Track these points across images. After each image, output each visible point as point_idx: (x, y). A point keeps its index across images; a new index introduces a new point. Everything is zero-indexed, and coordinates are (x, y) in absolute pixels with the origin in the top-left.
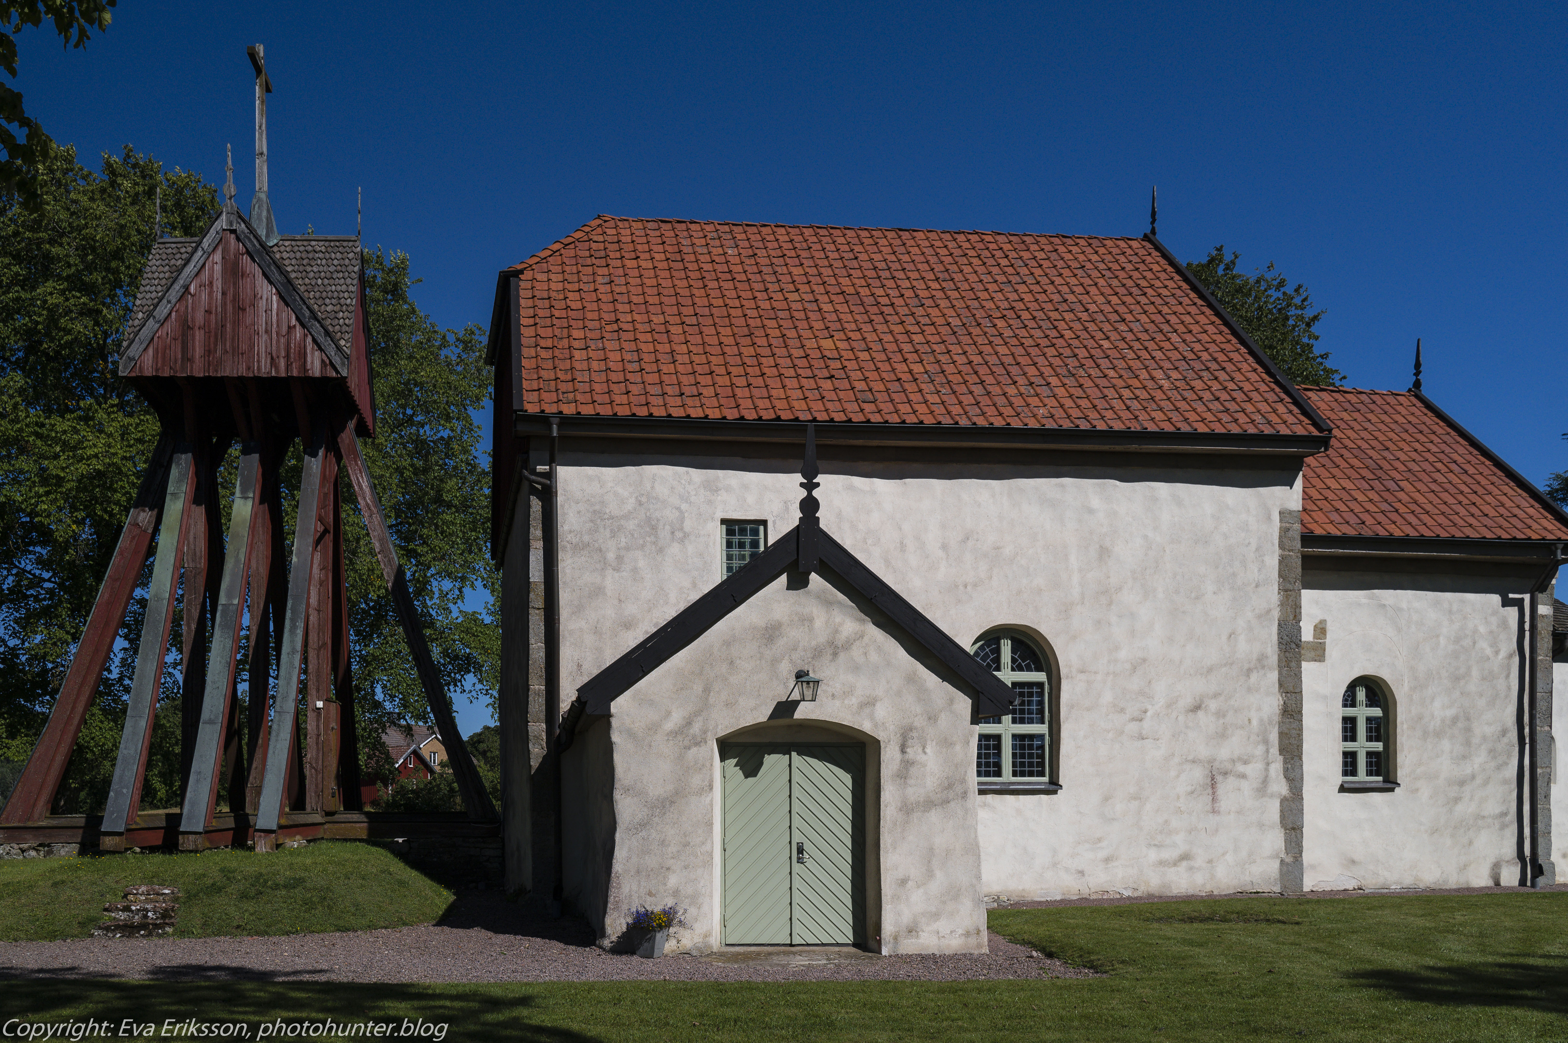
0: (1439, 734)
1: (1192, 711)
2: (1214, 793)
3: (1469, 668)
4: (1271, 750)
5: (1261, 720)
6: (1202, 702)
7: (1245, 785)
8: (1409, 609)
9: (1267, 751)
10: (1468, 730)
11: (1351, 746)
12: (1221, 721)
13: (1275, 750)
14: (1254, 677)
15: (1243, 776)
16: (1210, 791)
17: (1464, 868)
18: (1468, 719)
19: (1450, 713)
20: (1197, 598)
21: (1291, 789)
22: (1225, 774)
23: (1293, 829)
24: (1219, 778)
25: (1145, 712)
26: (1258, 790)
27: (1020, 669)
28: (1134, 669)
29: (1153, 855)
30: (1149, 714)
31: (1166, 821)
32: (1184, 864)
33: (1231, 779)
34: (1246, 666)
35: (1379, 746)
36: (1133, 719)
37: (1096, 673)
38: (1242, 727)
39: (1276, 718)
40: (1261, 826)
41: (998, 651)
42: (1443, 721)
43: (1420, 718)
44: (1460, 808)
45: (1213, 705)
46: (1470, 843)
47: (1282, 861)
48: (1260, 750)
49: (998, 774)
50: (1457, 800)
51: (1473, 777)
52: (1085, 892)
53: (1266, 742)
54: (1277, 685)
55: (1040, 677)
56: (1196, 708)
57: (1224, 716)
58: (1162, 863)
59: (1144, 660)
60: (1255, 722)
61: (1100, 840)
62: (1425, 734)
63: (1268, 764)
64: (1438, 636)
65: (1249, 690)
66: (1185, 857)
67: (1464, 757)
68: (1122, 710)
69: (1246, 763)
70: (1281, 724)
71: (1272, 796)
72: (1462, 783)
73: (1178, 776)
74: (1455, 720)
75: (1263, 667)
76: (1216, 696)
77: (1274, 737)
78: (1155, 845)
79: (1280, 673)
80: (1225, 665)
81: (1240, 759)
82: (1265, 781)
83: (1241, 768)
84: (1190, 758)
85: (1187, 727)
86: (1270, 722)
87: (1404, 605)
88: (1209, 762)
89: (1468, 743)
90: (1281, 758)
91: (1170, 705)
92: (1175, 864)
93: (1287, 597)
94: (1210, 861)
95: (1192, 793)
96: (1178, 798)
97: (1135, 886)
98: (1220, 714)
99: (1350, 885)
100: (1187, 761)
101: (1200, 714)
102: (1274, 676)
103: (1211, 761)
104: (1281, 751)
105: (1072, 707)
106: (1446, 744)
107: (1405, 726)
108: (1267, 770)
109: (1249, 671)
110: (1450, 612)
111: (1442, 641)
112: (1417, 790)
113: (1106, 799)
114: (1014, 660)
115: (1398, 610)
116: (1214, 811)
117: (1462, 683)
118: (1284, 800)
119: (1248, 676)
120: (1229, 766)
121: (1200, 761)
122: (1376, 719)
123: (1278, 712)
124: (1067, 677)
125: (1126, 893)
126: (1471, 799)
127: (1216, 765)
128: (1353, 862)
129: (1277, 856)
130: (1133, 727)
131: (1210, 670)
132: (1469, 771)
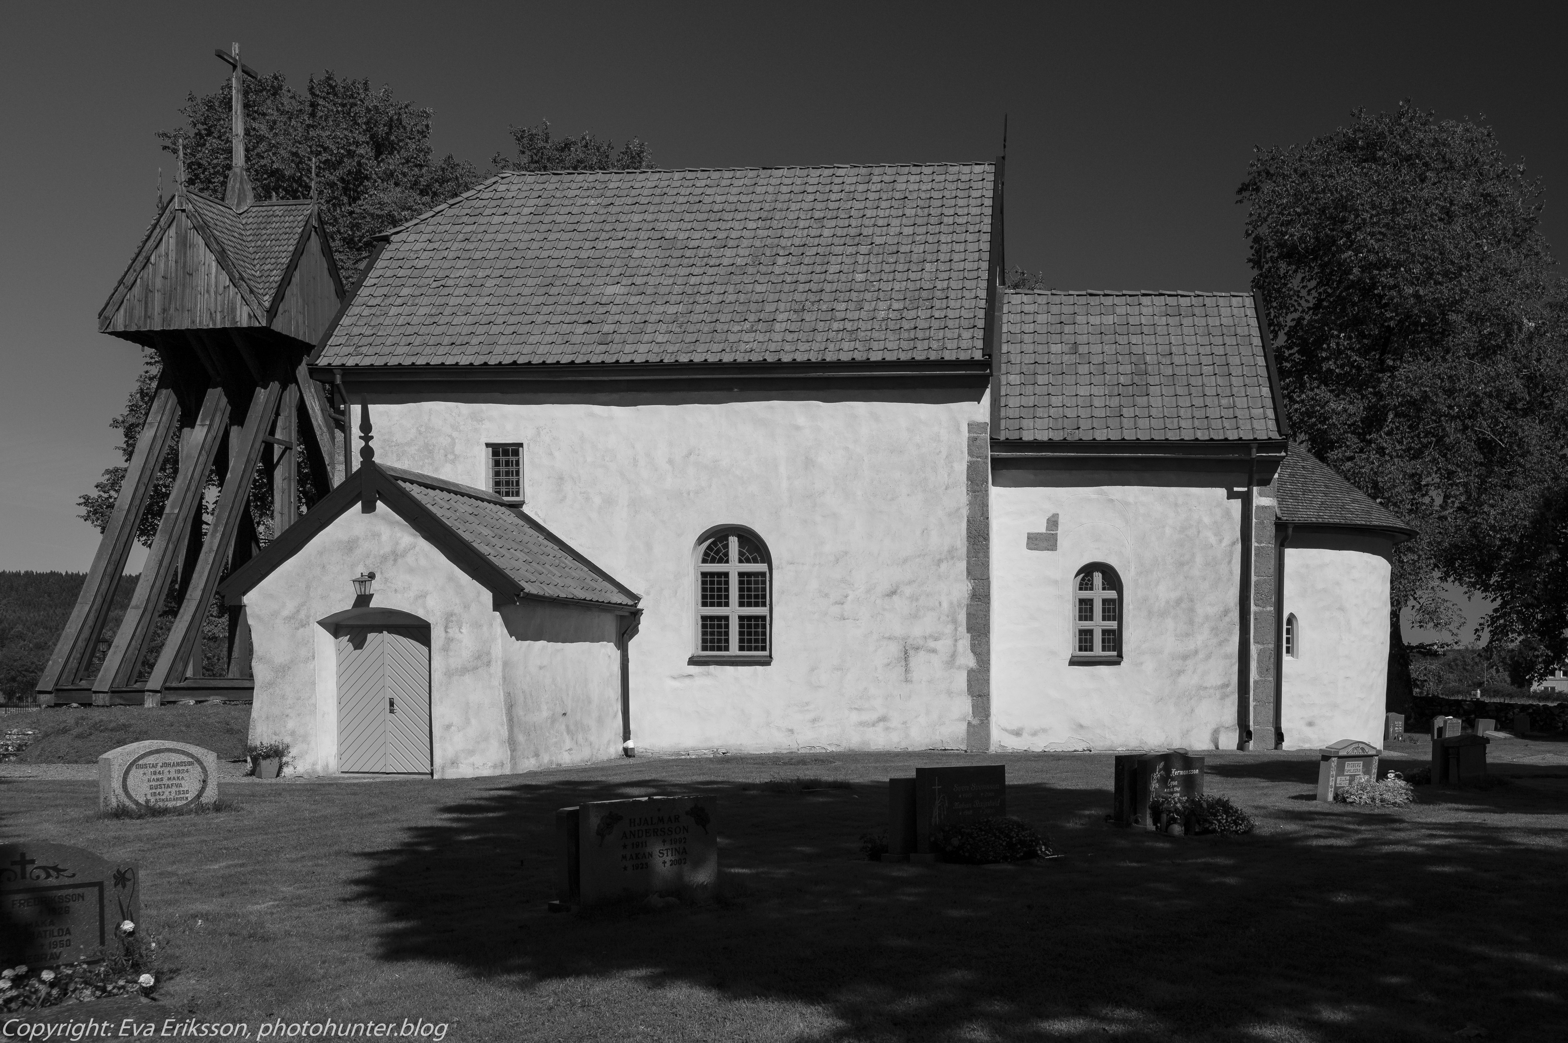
0: (1163, 614)
1: (888, 595)
2: (907, 665)
3: (1193, 555)
4: (959, 629)
5: (951, 603)
6: (898, 587)
7: (934, 658)
8: (1136, 503)
9: (956, 629)
10: (1192, 610)
11: (1086, 625)
12: (914, 604)
13: (963, 629)
14: (944, 566)
15: (934, 651)
16: (903, 663)
17: (1186, 733)
18: (1192, 600)
19: (1174, 595)
20: (892, 499)
21: (978, 662)
22: (917, 649)
23: (980, 696)
24: (911, 652)
25: (846, 597)
26: (947, 663)
27: (748, 561)
28: (837, 561)
29: (855, 717)
30: (849, 598)
31: (866, 689)
32: (881, 724)
33: (922, 653)
34: (938, 557)
35: (1113, 625)
36: (836, 603)
37: (803, 564)
38: (933, 609)
39: (965, 602)
40: (949, 693)
41: (726, 546)
42: (1167, 602)
43: (1145, 599)
44: (1183, 680)
45: (908, 591)
46: (1192, 711)
47: (969, 723)
48: (949, 629)
49: (727, 649)
50: (1180, 672)
51: (1196, 652)
52: (794, 747)
53: (954, 621)
54: (965, 573)
55: (761, 567)
56: (893, 593)
57: (917, 600)
58: (862, 724)
59: (846, 553)
60: (945, 605)
61: (807, 704)
62: (1150, 613)
63: (956, 641)
64: (1164, 527)
65: (940, 577)
66: (883, 719)
67: (1187, 635)
68: (827, 595)
69: (936, 639)
70: (969, 606)
71: (959, 668)
72: (1185, 657)
73: (876, 651)
74: (1179, 601)
75: (953, 558)
76: (910, 583)
77: (962, 617)
78: (856, 709)
79: (968, 563)
80: (919, 556)
81: (931, 636)
82: (953, 655)
83: (932, 644)
84: (887, 635)
85: (884, 609)
86: (959, 605)
87: (1131, 499)
88: (903, 639)
89: (1191, 622)
90: (969, 635)
91: (868, 591)
92: (873, 725)
93: (975, 497)
94: (905, 723)
95: (888, 665)
96: (876, 669)
97: (838, 743)
98: (914, 598)
99: (1080, 747)
100: (884, 638)
101: (895, 598)
102: (962, 565)
103: (905, 639)
104: (969, 630)
105: (783, 592)
106: (1170, 623)
107: (1131, 607)
108: (955, 646)
109: (940, 561)
110: (1176, 505)
111: (1168, 531)
112: (1142, 663)
113: (813, 669)
114: (741, 554)
115: (1126, 504)
116: (907, 681)
117: (1186, 568)
118: (971, 672)
119: (939, 565)
120: (921, 642)
121: (896, 638)
122: (1112, 601)
123: (967, 596)
124: (778, 568)
125: (830, 749)
126: (1194, 672)
127: (910, 641)
128: (1081, 726)
129: (964, 719)
130: (836, 610)
131: (905, 561)
132: (1192, 647)
